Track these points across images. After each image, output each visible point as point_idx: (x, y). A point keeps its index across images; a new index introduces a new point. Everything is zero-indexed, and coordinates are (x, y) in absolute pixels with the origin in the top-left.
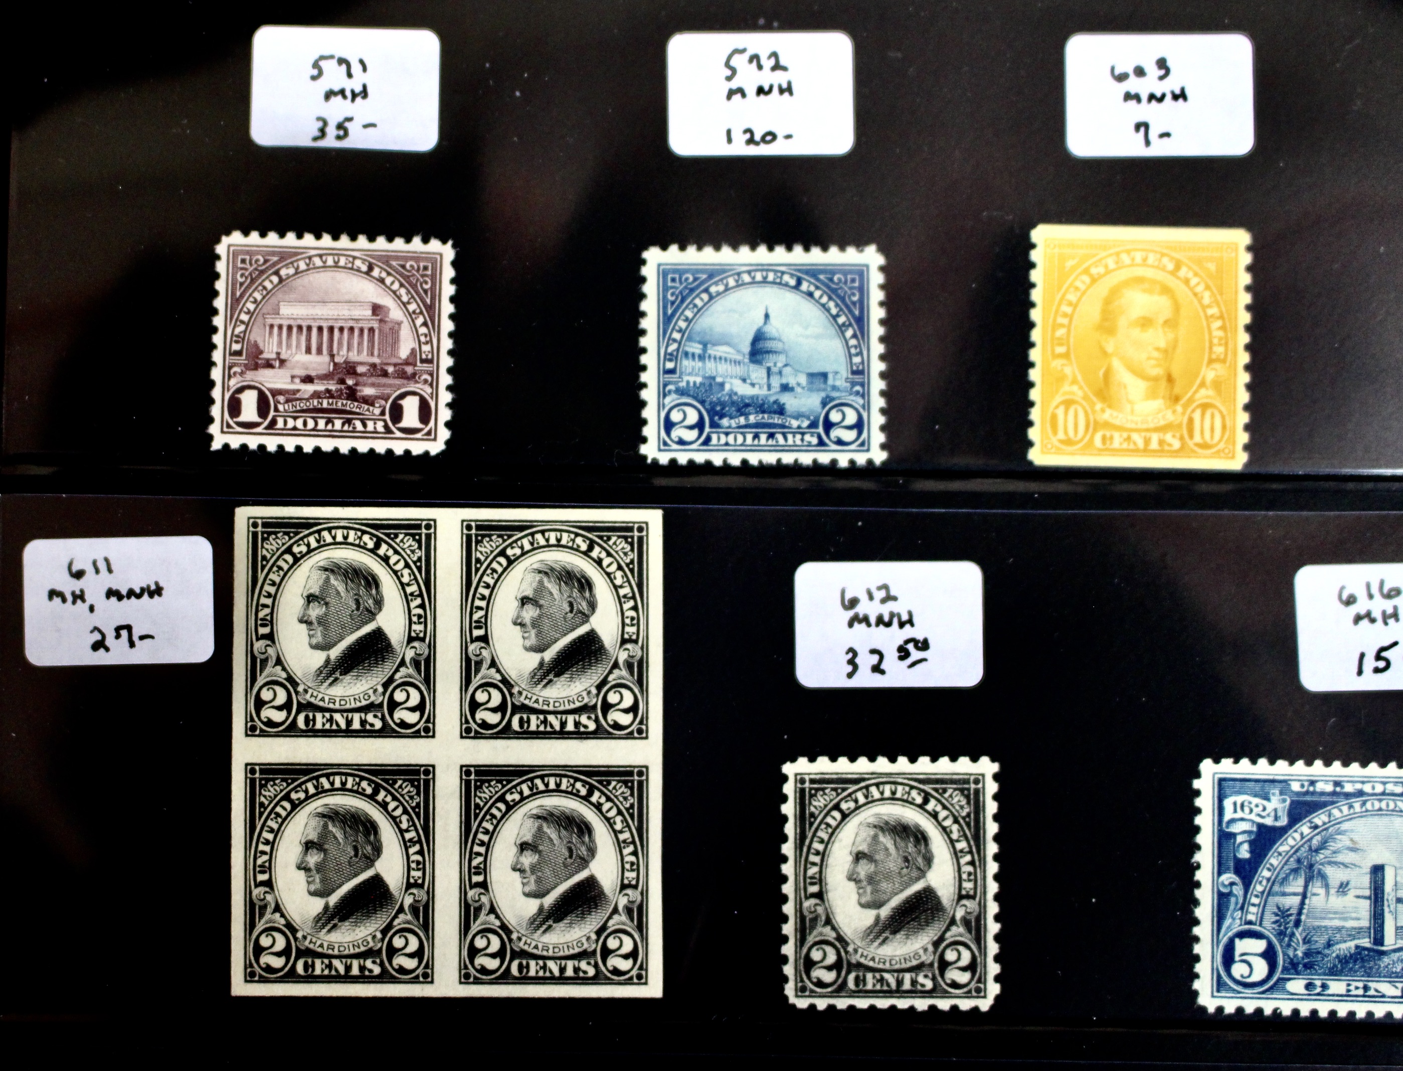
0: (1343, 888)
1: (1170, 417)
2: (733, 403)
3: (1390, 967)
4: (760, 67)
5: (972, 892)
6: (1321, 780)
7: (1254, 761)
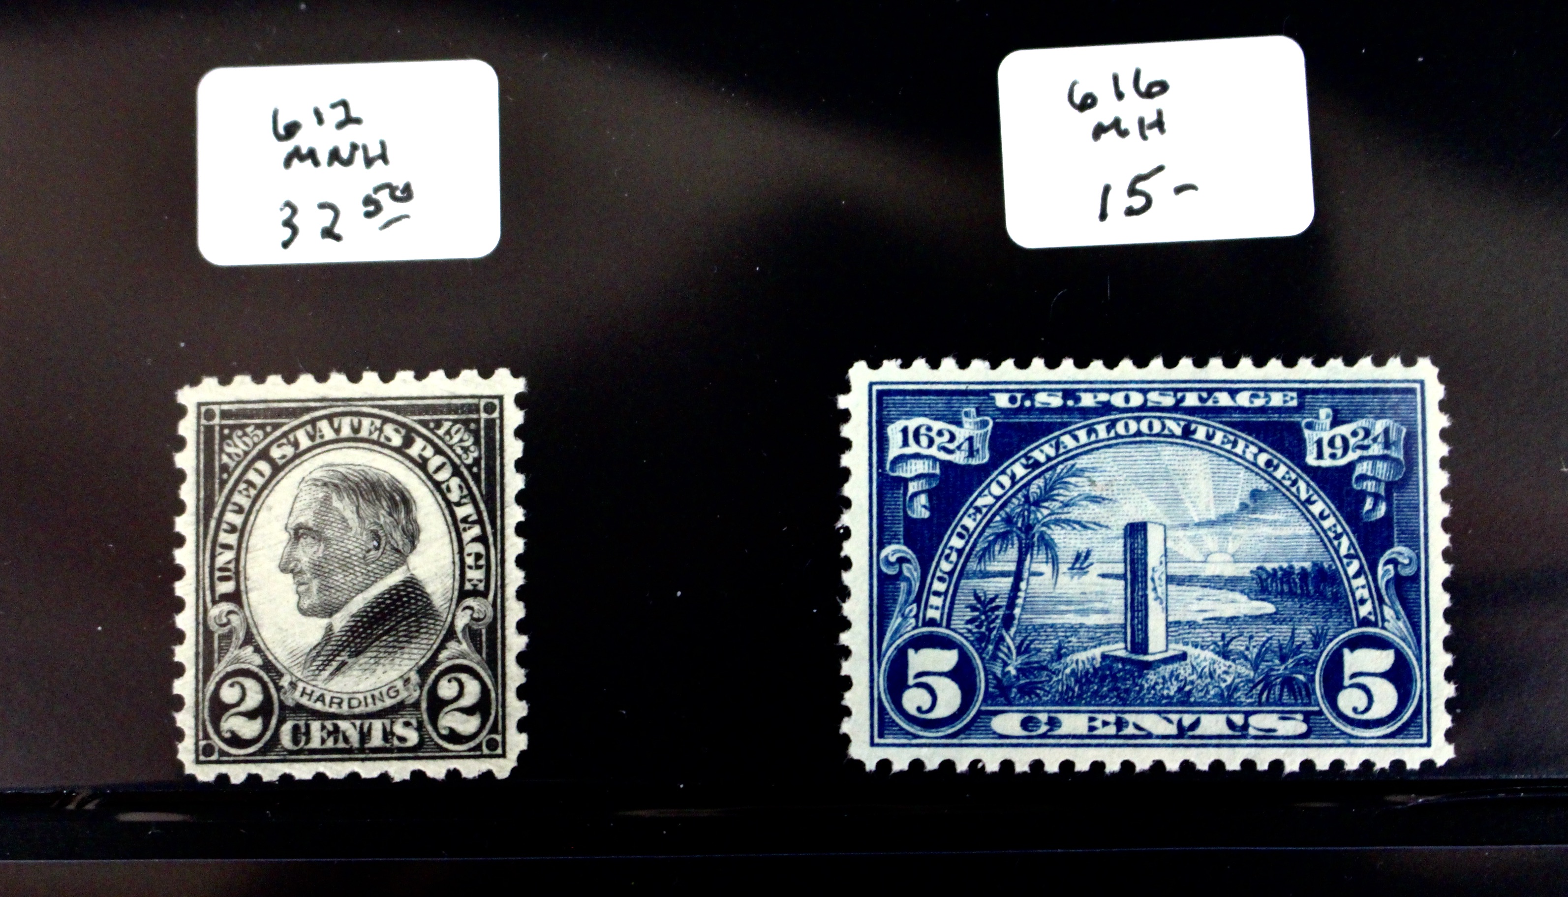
0: (1081, 561)
3: (1158, 687)
5: (481, 587)
6: (1044, 390)
7: (935, 364)
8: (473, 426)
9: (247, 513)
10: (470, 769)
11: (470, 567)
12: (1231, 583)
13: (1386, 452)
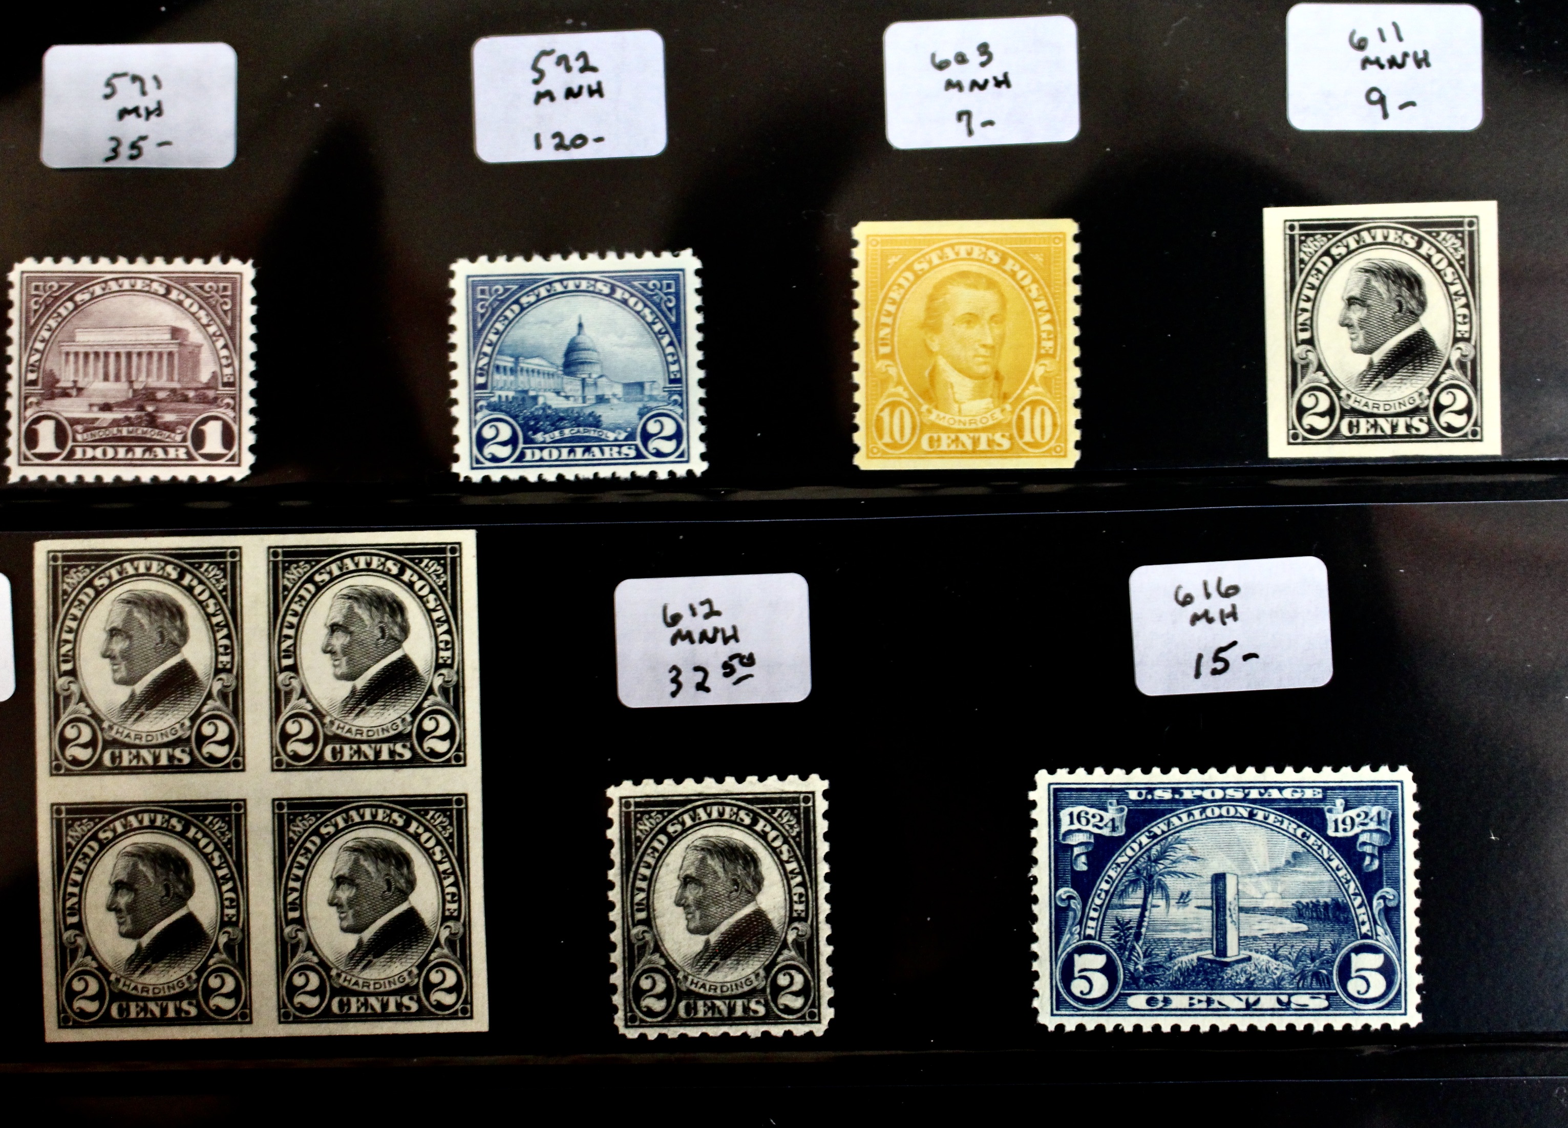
0: (1184, 898)
1: (999, 416)
2: (548, 417)
3: (1233, 978)
4: (569, 69)
5: (803, 915)
6: (1160, 788)
7: (1090, 771)
8: (796, 811)
9: (654, 868)
10: (799, 1030)
11: (796, 902)
12: (1280, 912)
13: (1379, 827)
